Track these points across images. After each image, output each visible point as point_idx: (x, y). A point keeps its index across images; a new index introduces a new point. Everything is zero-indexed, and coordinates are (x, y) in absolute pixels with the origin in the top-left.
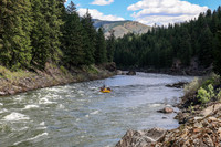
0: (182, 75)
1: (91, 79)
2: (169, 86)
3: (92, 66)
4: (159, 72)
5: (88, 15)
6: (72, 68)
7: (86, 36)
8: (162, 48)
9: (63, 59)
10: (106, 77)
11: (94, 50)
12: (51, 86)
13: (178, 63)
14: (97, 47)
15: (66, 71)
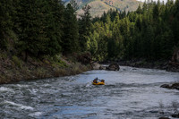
1: (57, 75)
2: (166, 86)
3: (59, 56)
4: (152, 67)
6: (30, 58)
8: (158, 32)
9: (17, 47)
10: (78, 73)
11: (61, 33)
14: (66, 30)
15: (22, 63)
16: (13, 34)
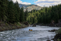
0: (55, 27)
1: (18, 28)
2: (49, 31)
3: (19, 23)
4: (45, 26)
5: (17, 2)
6: (10, 23)
7: (16, 10)
8: (47, 16)
9: (7, 20)
10: (24, 27)
11: (19, 16)
12: (2, 31)
13: (53, 22)
14: (21, 15)
15: (8, 25)
16: (6, 17)
